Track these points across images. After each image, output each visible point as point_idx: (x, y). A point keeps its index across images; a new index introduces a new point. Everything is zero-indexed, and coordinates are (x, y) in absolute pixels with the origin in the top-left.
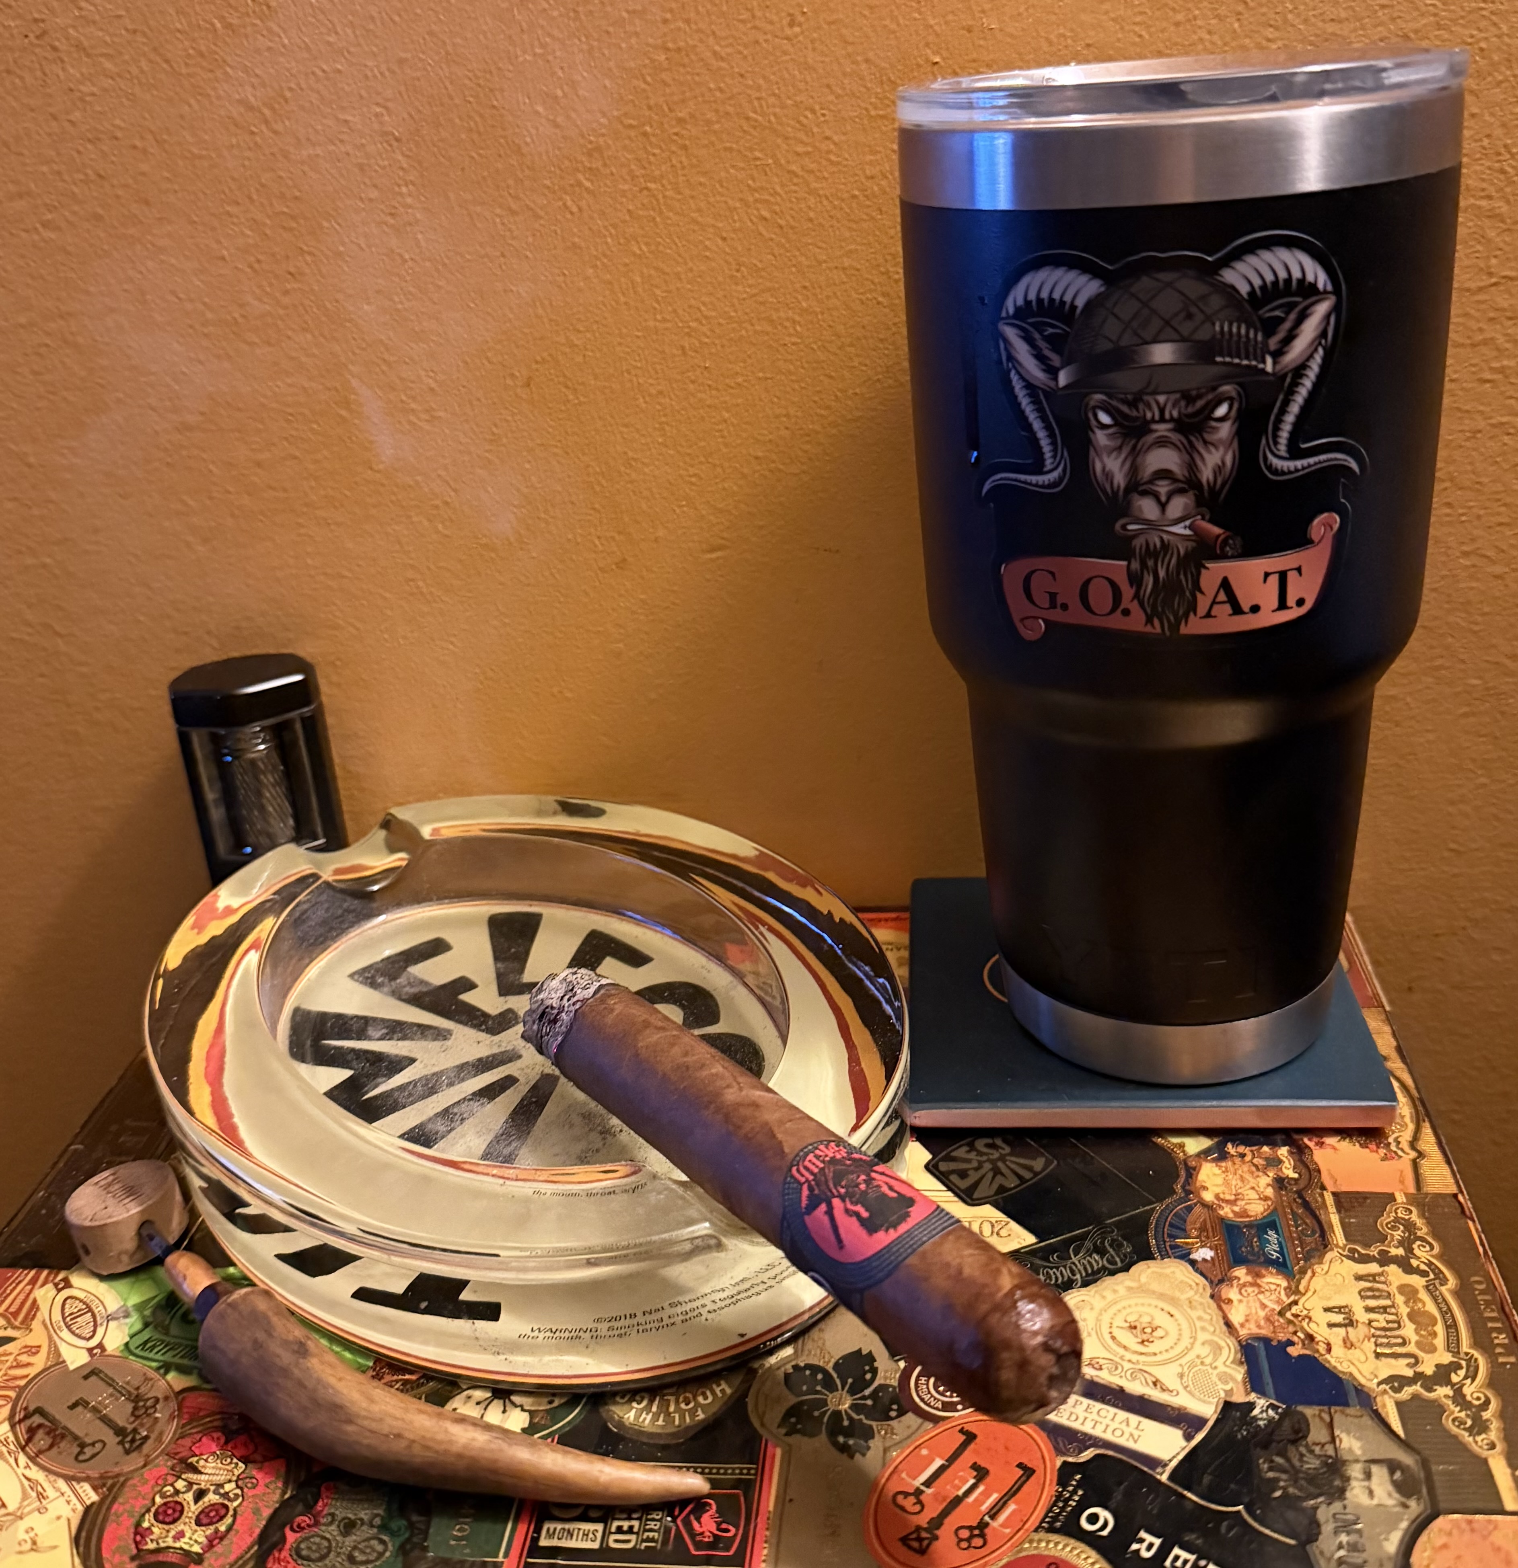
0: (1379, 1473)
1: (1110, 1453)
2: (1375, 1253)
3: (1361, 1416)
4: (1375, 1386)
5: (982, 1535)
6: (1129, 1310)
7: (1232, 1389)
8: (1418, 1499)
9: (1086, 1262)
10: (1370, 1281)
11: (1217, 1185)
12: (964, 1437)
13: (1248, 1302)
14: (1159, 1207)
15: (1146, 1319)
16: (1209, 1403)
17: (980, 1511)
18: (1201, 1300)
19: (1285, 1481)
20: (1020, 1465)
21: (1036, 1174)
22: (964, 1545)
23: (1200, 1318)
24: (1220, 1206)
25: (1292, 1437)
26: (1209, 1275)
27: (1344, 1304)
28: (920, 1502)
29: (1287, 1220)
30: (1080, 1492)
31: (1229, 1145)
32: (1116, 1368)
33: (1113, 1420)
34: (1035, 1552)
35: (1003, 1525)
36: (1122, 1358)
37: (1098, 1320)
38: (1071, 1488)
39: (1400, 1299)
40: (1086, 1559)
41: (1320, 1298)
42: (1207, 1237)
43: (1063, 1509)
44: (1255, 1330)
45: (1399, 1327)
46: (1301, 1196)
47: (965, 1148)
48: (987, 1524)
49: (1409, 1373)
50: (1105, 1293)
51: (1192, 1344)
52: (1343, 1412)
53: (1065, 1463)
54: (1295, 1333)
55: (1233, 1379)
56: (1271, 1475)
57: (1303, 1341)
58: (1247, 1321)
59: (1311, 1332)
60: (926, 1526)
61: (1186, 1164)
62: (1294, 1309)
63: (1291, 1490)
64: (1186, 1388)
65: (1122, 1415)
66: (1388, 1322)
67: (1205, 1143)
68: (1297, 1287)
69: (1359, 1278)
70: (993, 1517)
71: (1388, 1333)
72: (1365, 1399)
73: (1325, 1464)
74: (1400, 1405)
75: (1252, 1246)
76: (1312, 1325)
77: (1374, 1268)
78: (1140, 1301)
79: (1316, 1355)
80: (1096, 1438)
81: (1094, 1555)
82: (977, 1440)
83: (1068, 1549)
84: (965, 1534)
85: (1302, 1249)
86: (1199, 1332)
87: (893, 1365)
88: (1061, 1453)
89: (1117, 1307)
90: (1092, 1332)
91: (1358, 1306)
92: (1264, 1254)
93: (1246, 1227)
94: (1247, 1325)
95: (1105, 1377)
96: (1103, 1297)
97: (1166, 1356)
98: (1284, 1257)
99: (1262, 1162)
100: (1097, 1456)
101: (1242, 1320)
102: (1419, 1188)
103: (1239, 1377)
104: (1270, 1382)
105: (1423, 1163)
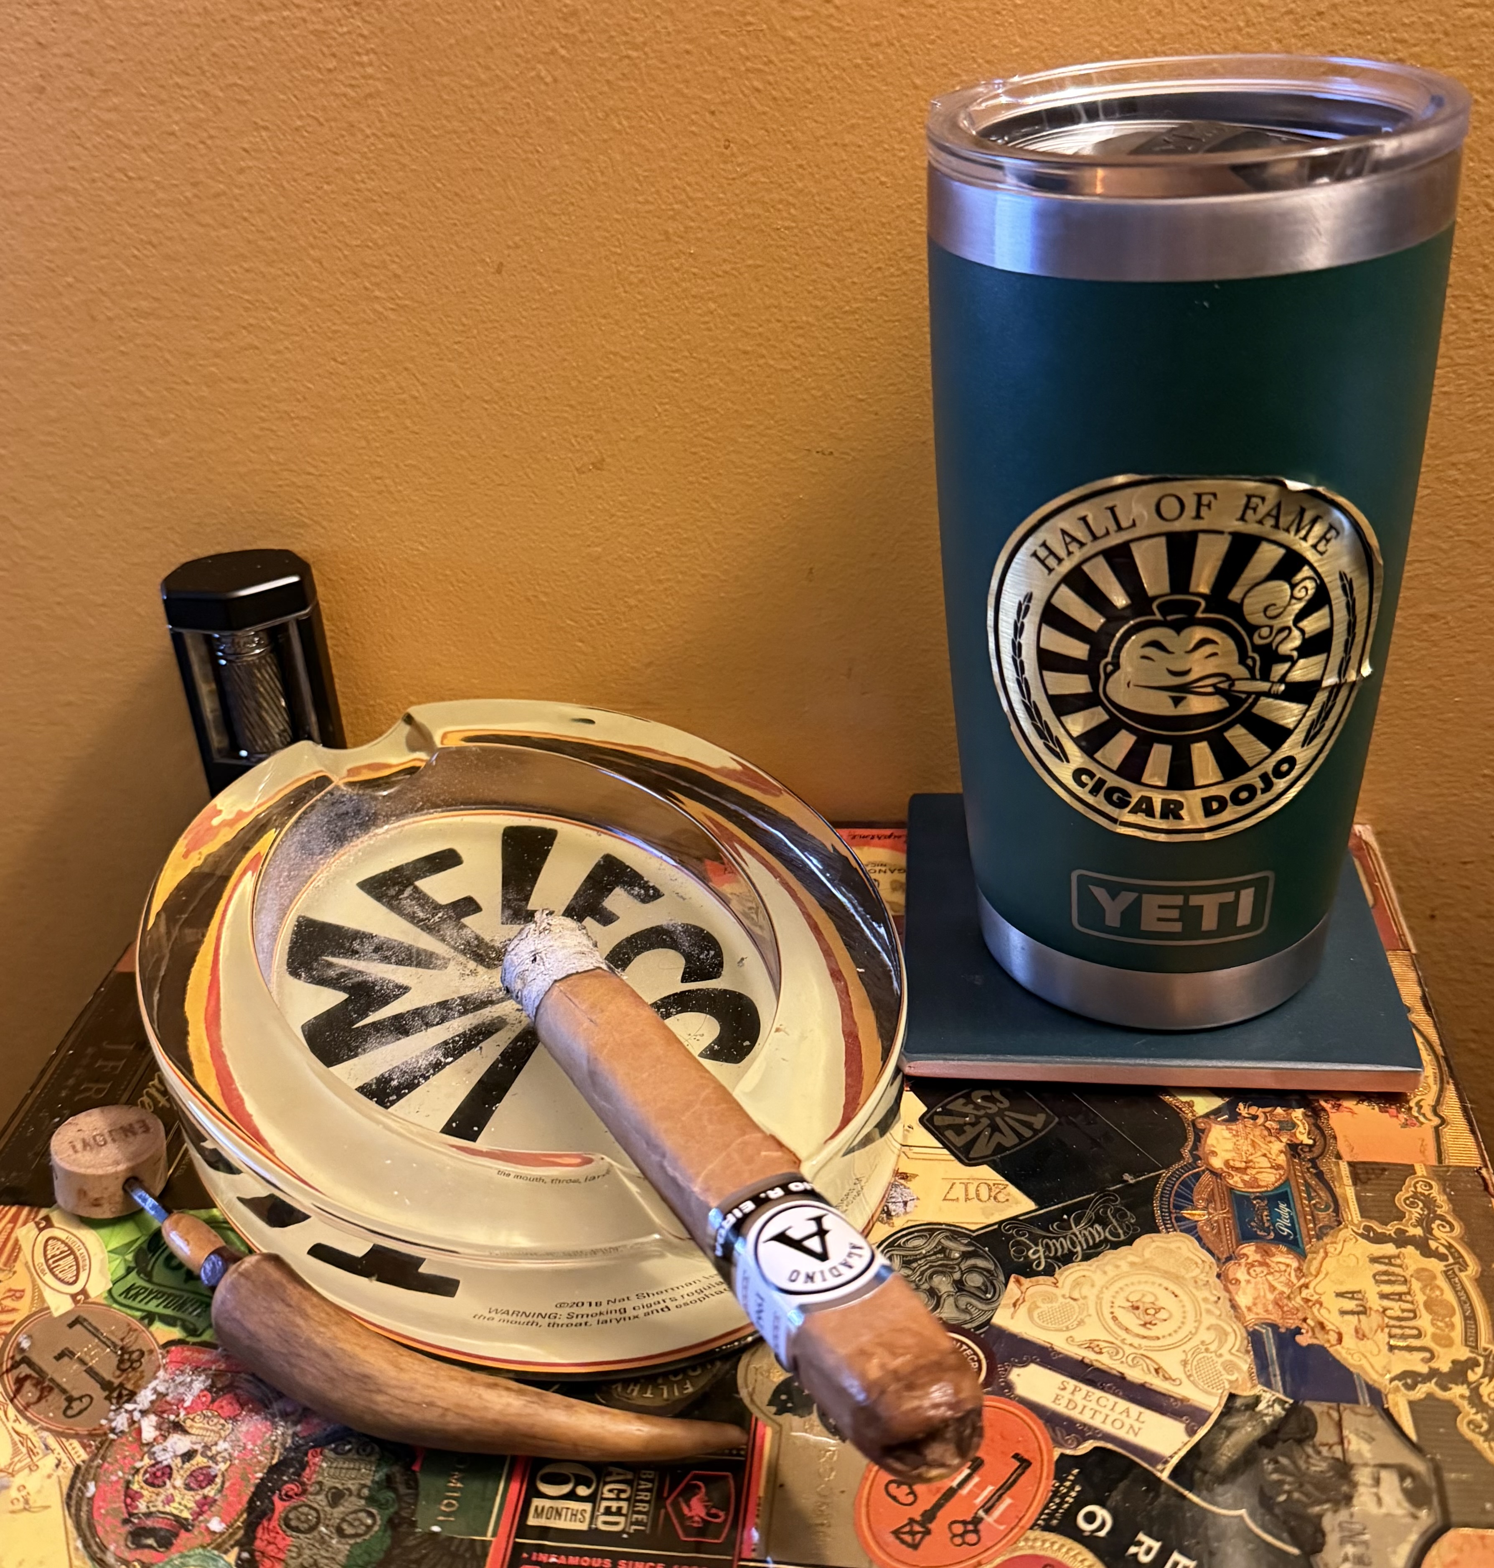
0: (1389, 1479)
1: (1110, 1446)
2: (1392, 1233)
3: (1371, 1416)
4: (1387, 1383)
5: (976, 1531)
6: (1132, 1288)
7: (1237, 1380)
8: (1429, 1510)
9: (1087, 1233)
10: (1385, 1264)
11: (1226, 1151)
13: (1256, 1283)
14: (1165, 1174)
15: (1149, 1299)
16: (1213, 1394)
17: (975, 1506)
18: (1206, 1279)
19: (1290, 1484)
20: (1016, 1456)
21: (1036, 1132)
22: (958, 1540)
23: (1205, 1300)
24: (1230, 1174)
25: (1299, 1437)
26: (1216, 1252)
27: (1357, 1289)
28: (912, 1492)
29: (1300, 1191)
30: (1078, 1488)
31: (1241, 1106)
32: (1117, 1354)
33: (1113, 1409)
34: (1030, 1552)
35: (997, 1522)
36: (1123, 1341)
37: (1098, 1297)
38: (1068, 1484)
39: (1416, 1286)
40: (1082, 1560)
41: (1333, 1282)
42: (1215, 1209)
44: (1264, 1315)
45: (1415, 1316)
46: (1315, 1166)
47: (962, 1101)
48: (981, 1520)
49: (1424, 1369)
50: (1109, 1268)
51: (1197, 1328)
52: (1353, 1411)
53: (1063, 1456)
54: (1305, 1320)
55: (1239, 1369)
56: (1275, 1477)
57: (1313, 1329)
58: (1254, 1304)
59: (1322, 1320)
60: (918, 1518)
61: (1194, 1126)
62: (1305, 1293)
63: (1296, 1495)
64: (1189, 1377)
65: (1123, 1404)
66: (1404, 1311)
67: (1217, 1102)
68: (1308, 1268)
69: (1375, 1260)
70: (988, 1511)
71: (1403, 1323)
72: (1376, 1395)
73: (1332, 1468)
74: (1413, 1404)
75: (1262, 1220)
76: (1323, 1312)
77: (1390, 1249)
78: (1144, 1278)
79: (1327, 1346)
80: (1095, 1429)
81: (1090, 1557)
83: (1064, 1550)
84: (959, 1529)
85: (1315, 1225)
86: (1203, 1312)
88: (1058, 1444)
89: (1121, 1284)
90: (1092, 1311)
91: (1372, 1292)
92: (1274, 1230)
93: (1256, 1198)
94: (1255, 1309)
95: (1106, 1361)
96: (1105, 1273)
97: (1169, 1341)
98: (1295, 1234)
99: (1275, 1125)
100: (1096, 1449)
101: (1250, 1304)
102: (1440, 1159)
103: (1245, 1367)
104: (1278, 1372)
105: (1446, 1131)
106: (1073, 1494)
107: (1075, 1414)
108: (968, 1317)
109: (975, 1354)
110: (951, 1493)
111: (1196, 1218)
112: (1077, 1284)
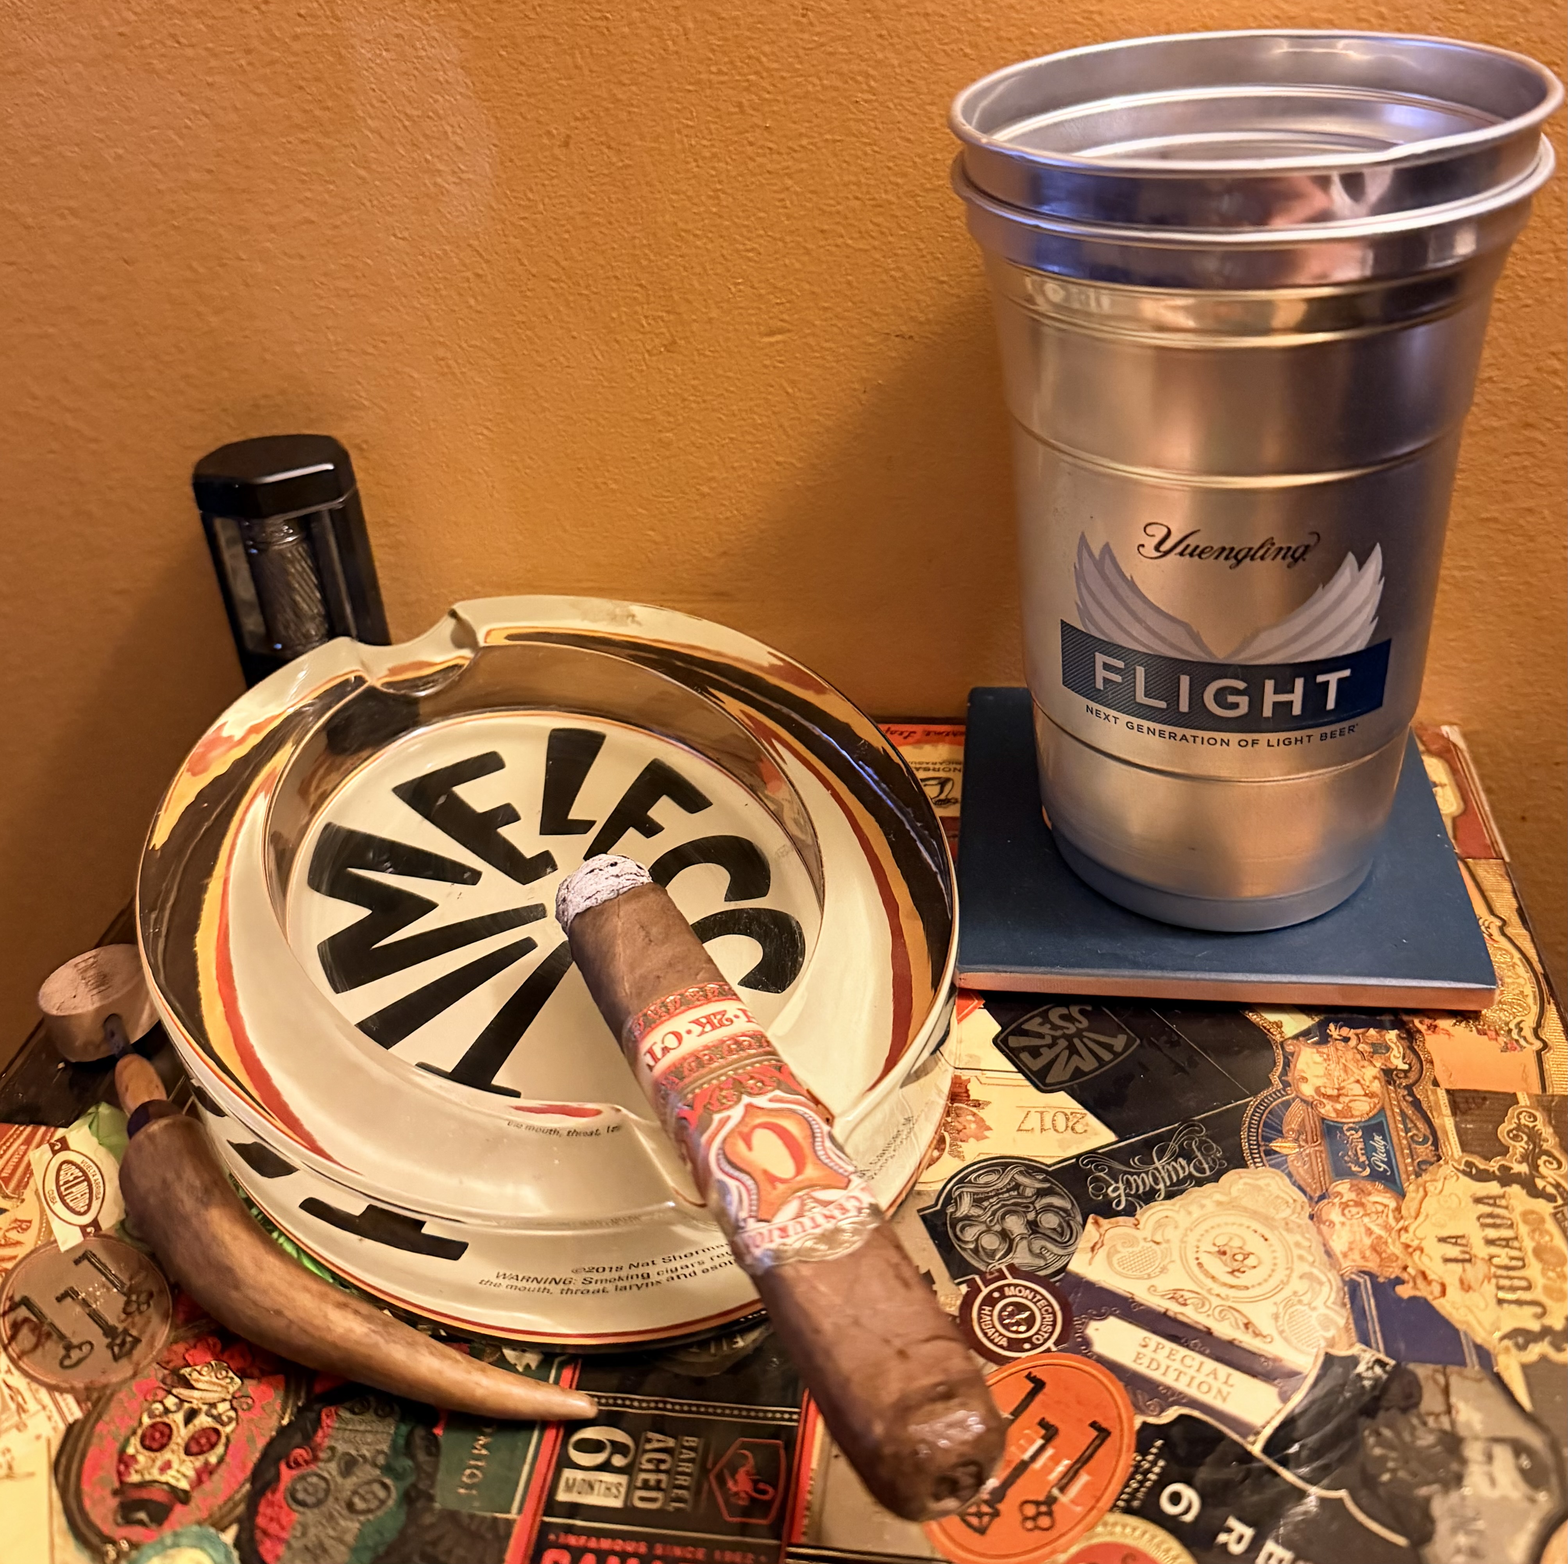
0: (1503, 1454)
1: (1196, 1414)
2: (1496, 1169)
3: (1480, 1380)
4: (1496, 1341)
5: (1050, 1514)
6: (1217, 1230)
7: (1333, 1338)
8: (1549, 1490)
9: (1170, 1168)
10: (1488, 1204)
11: (1317, 1076)
12: (1032, 1385)
13: (1352, 1225)
14: (1253, 1101)
15: (1236, 1243)
16: (1309, 1354)
17: (1048, 1482)
18: (1298, 1220)
19: (1394, 1460)
20: (1094, 1425)
21: (1116, 1055)
22: (1030, 1524)
23: (1298, 1245)
24: (1321, 1103)
25: (1403, 1404)
26: (1308, 1189)
27: (1460, 1233)
29: (1396, 1122)
30: (1161, 1463)
31: (1332, 1026)
32: (1203, 1305)
33: (1198, 1370)
34: (1108, 1539)
35: (1073, 1502)
36: (1209, 1291)
37: (1182, 1241)
38: (1150, 1458)
39: (1523, 1230)
40: (1168, 1551)
41: (1434, 1225)
42: (1306, 1141)
43: (1141, 1483)
44: (1361, 1262)
45: (1524, 1266)
46: (1411, 1094)
47: (1038, 1020)
48: (1055, 1499)
49: (1535, 1326)
50: (1192, 1208)
51: (1289, 1276)
52: (1460, 1374)
53: (1145, 1424)
54: (1405, 1268)
55: (1336, 1324)
56: (1378, 1451)
57: (1414, 1279)
58: (1351, 1249)
59: (1423, 1268)
60: (986, 1497)
61: (1283, 1048)
62: (1405, 1238)
63: (1401, 1474)
64: (1281, 1332)
65: (1210, 1364)
66: (1512, 1258)
67: (1304, 1022)
68: (1409, 1209)
69: (1478, 1200)
70: (1062, 1489)
71: (1512, 1273)
72: (1485, 1357)
73: (1440, 1442)
74: (1526, 1368)
75: (1356, 1154)
76: (1425, 1259)
77: (1493, 1188)
78: (1231, 1219)
79: (1430, 1298)
80: (1180, 1393)
81: (1174, 1546)
82: (1046, 1390)
83: (1147, 1536)
84: (1030, 1510)
85: (1413, 1160)
86: (1295, 1259)
87: (954, 1286)
88: (1142, 1412)
89: (1205, 1226)
90: (1176, 1256)
91: (1476, 1236)
92: (1369, 1165)
93: (1348, 1130)
94: (1351, 1256)
95: (1191, 1314)
96: (1190, 1213)
97: (1257, 1291)
98: (1392, 1171)
99: (1368, 1048)
100: (1181, 1418)
101: (1345, 1248)
102: (1544, 1088)
103: (1342, 1322)
104: (1377, 1328)
105: (1549, 1057)
106: (1157, 1470)
107: (1156, 1375)
108: (1042, 1263)
109: (1050, 1305)
110: (1024, 1466)
111: (1285, 1151)
112: (1159, 1225)
